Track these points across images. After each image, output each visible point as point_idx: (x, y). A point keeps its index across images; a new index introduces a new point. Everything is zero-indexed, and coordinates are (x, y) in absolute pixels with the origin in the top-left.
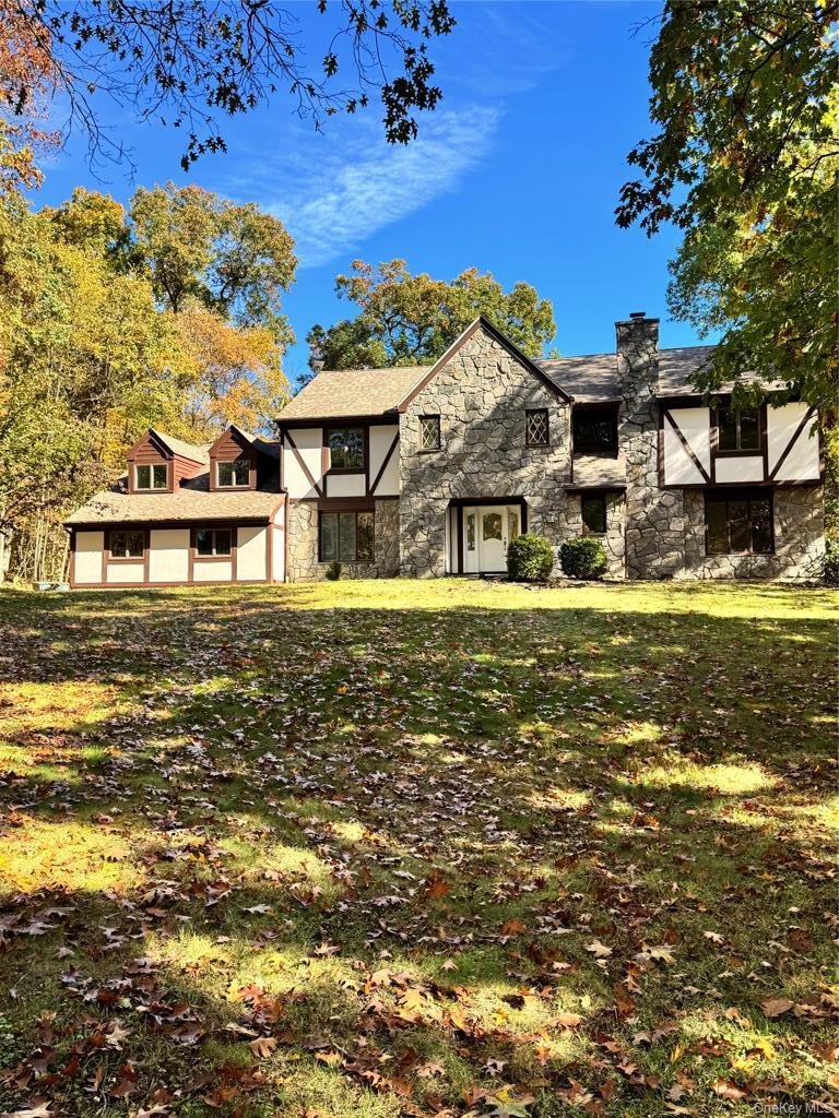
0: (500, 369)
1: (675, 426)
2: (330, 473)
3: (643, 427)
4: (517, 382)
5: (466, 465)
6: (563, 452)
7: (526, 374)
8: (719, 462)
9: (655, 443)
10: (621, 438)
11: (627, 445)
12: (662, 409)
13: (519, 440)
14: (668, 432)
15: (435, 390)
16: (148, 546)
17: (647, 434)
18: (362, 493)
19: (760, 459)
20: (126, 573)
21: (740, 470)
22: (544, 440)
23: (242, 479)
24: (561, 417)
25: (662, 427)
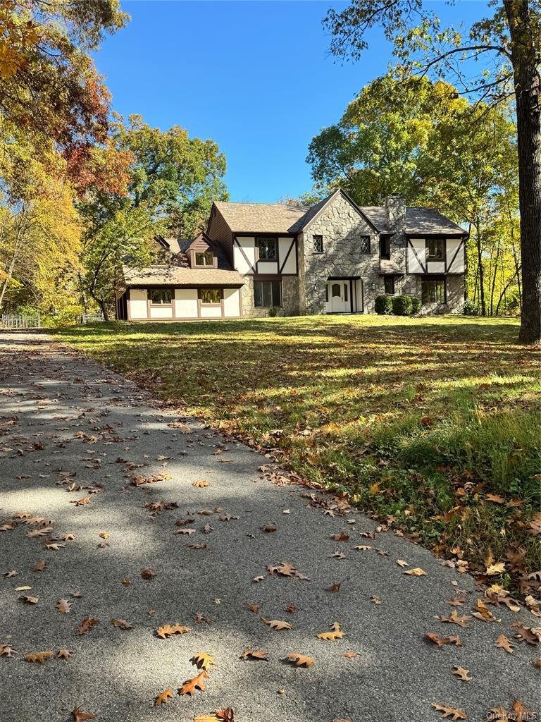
0: (349, 215)
1: (412, 246)
2: (259, 261)
3: (400, 246)
4: (357, 222)
5: (336, 261)
6: (376, 257)
7: (361, 219)
8: (428, 263)
9: (405, 254)
10: (391, 250)
11: (393, 254)
12: (407, 239)
13: (358, 250)
14: (410, 249)
15: (320, 222)
16: (174, 298)
17: (402, 249)
18: (276, 272)
19: (443, 263)
20: (161, 313)
21: (436, 268)
22: (368, 251)
23: (209, 262)
24: (375, 240)
25: (407, 247)
